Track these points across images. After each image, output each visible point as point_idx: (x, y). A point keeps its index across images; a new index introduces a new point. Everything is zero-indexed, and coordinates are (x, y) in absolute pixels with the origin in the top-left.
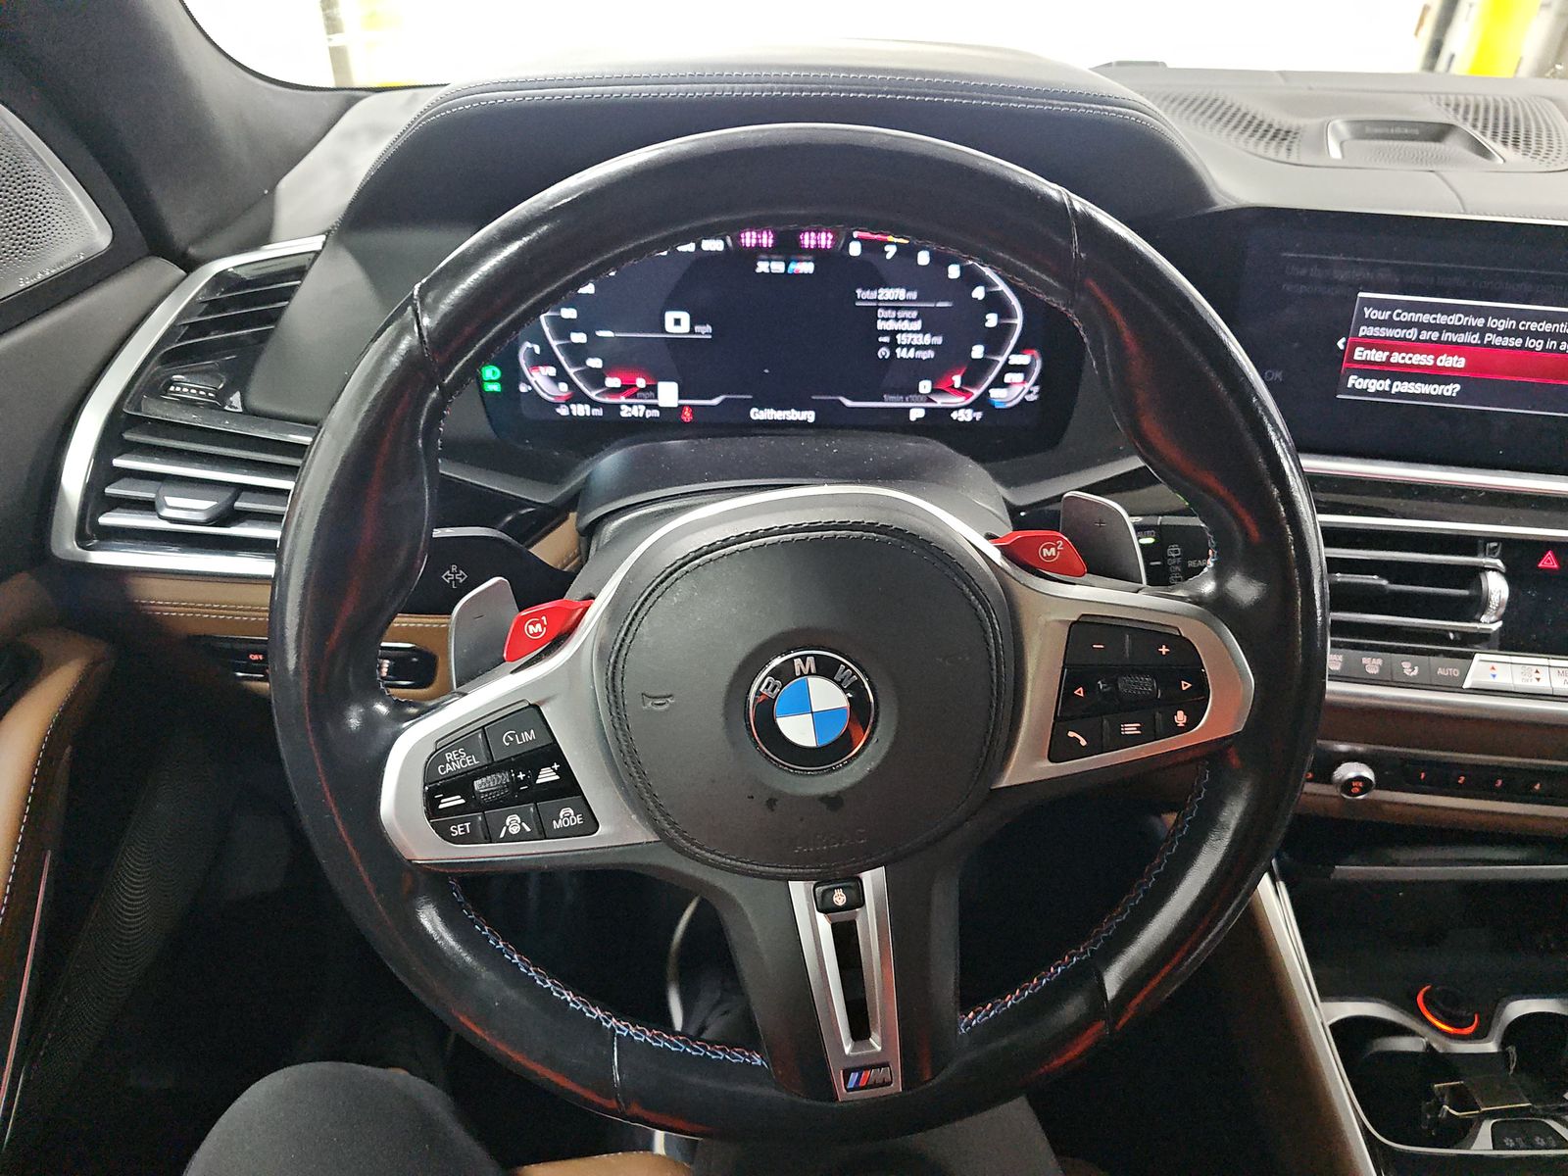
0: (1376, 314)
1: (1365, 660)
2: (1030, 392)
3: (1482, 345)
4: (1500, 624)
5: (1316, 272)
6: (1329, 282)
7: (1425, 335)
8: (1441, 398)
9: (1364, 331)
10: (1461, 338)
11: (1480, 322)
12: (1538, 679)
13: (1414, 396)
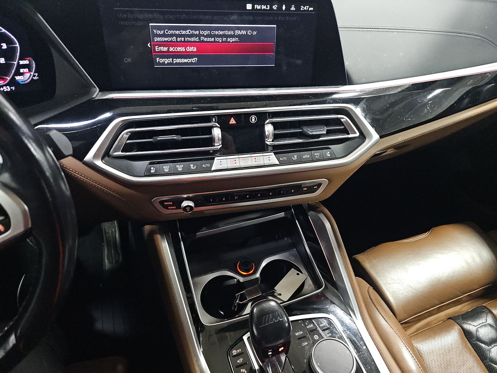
0: (159, 32)
1: (177, 166)
2: (34, 76)
3: (200, 42)
4: (221, 146)
5: (130, 16)
6: (137, 20)
7: (179, 39)
8: (191, 63)
9: (156, 39)
10: (193, 39)
11: (197, 32)
12: (236, 163)
13: (182, 64)
